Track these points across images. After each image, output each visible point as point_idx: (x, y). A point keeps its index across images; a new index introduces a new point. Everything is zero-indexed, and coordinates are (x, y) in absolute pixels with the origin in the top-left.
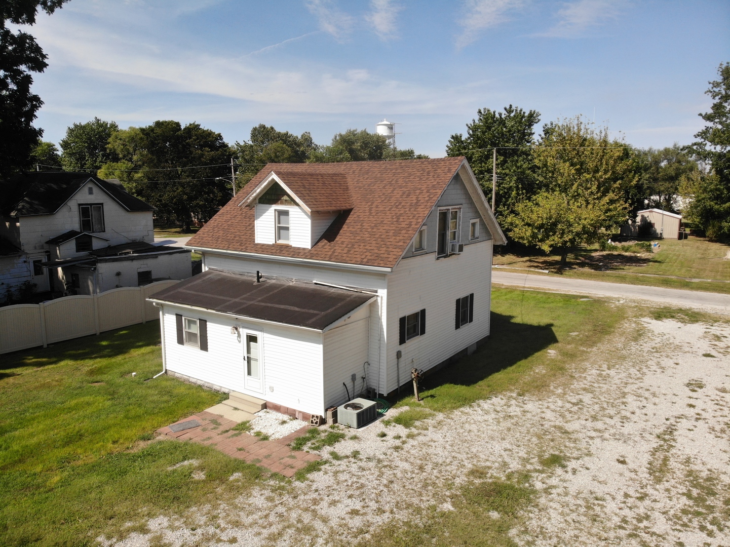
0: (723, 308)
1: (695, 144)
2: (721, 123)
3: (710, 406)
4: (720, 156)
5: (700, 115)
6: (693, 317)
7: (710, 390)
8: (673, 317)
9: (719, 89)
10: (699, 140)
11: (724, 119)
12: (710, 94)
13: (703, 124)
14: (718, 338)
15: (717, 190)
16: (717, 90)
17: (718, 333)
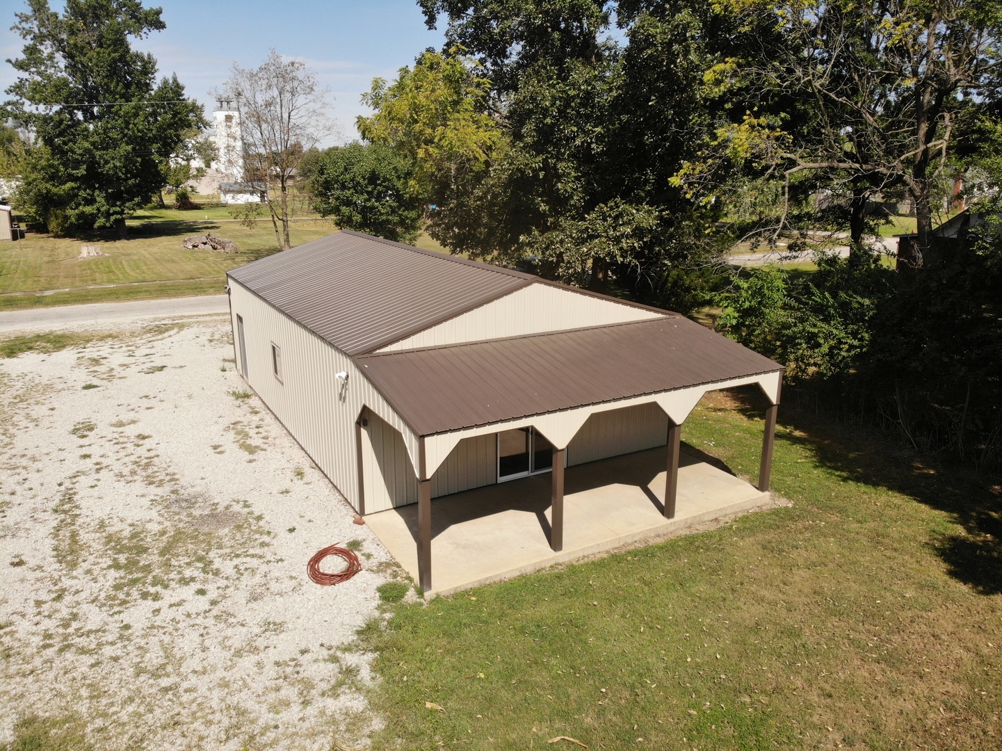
0: (93, 322)
1: (9, 103)
2: (39, 73)
3: (110, 449)
4: (46, 120)
5: (9, 61)
6: (58, 342)
7: (103, 429)
8: (30, 348)
9: (30, 25)
10: (13, 97)
11: (43, 68)
12: (18, 32)
13: (15, 76)
14: (96, 362)
15: (51, 166)
16: (26, 26)
17: (95, 355)
